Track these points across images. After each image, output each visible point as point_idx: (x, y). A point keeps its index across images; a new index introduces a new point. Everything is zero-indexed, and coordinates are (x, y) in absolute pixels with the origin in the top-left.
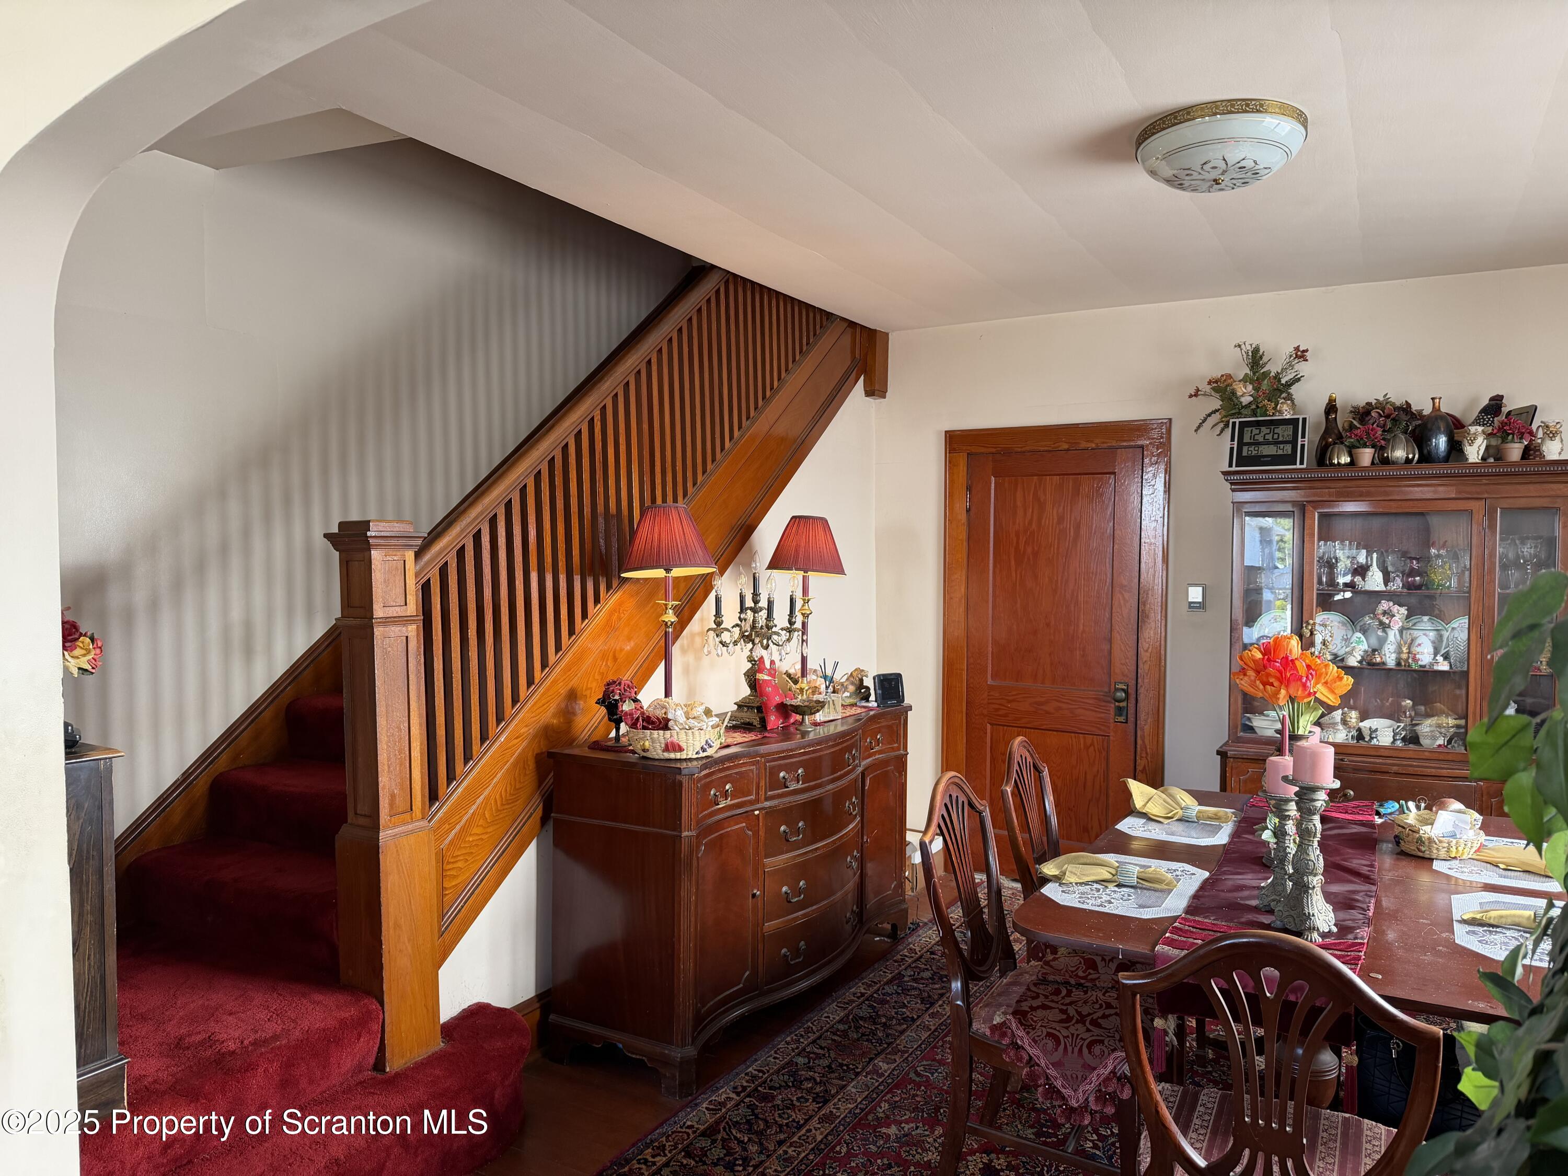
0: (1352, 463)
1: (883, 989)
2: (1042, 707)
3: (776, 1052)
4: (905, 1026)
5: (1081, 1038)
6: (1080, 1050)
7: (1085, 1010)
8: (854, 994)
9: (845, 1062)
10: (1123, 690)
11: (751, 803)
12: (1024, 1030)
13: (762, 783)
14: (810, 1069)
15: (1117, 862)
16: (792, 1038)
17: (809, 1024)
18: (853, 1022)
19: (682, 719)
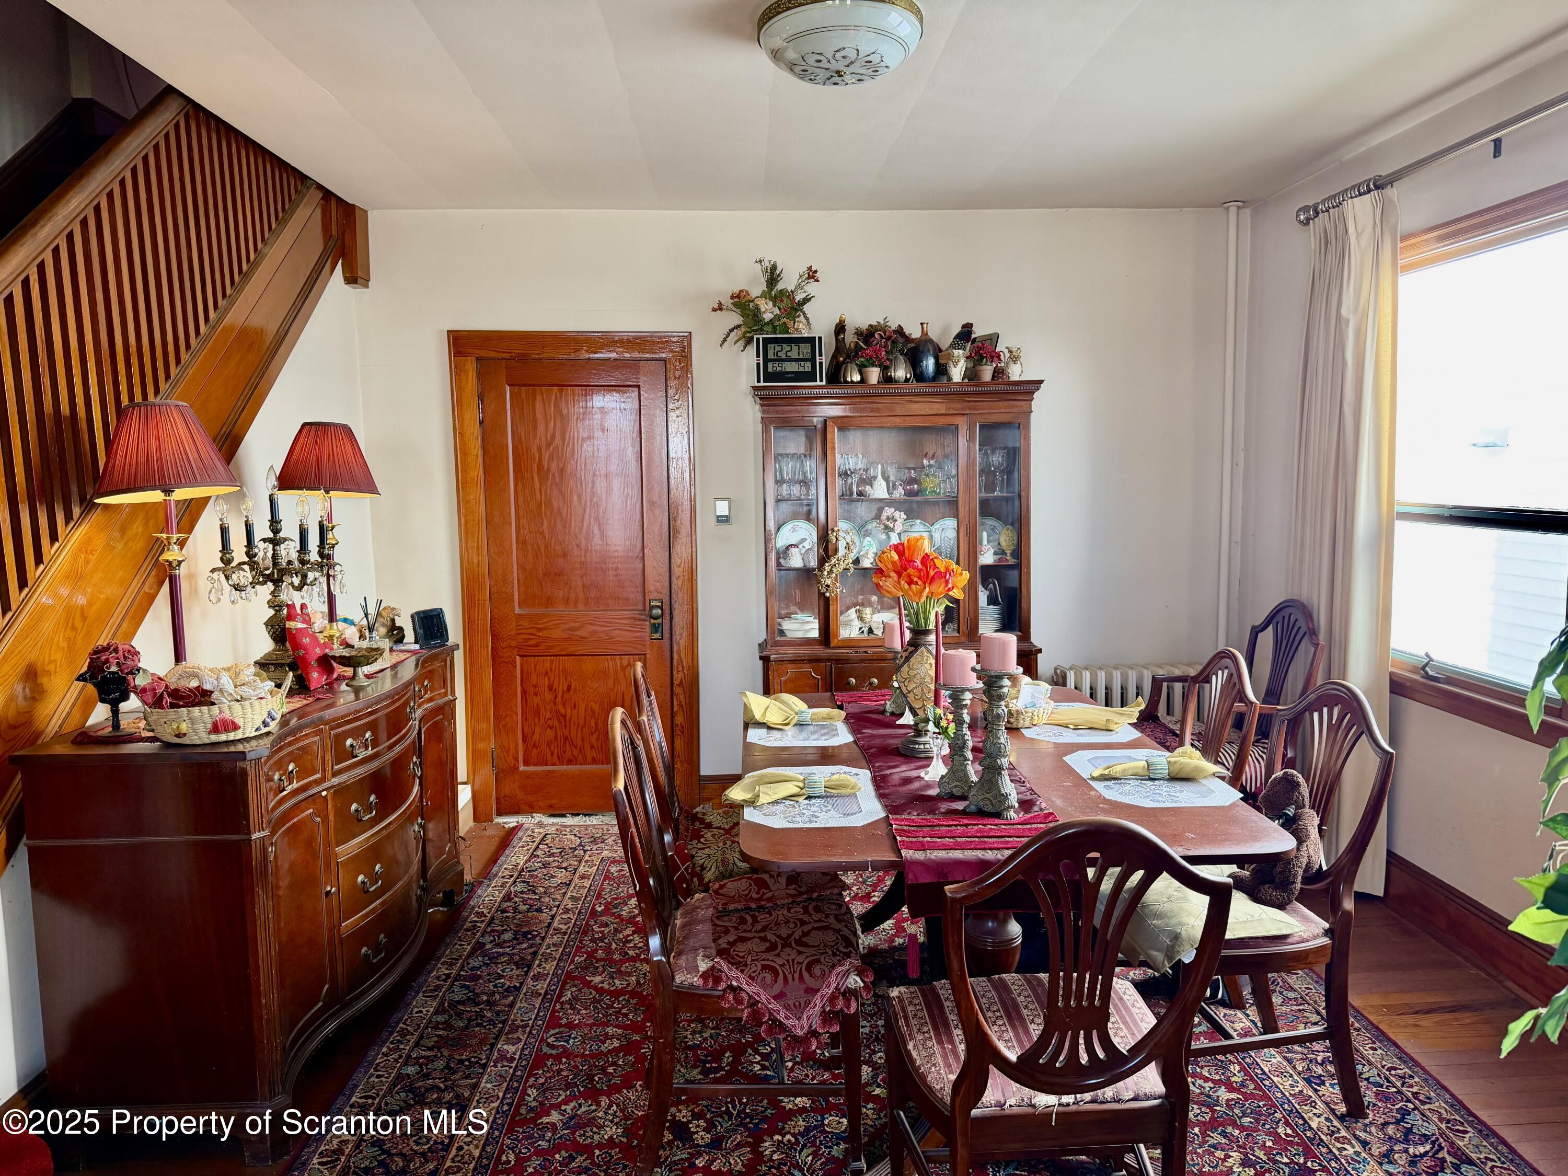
0: (863, 381)
1: (468, 964)
2: (577, 633)
3: (376, 1070)
4: (512, 998)
5: (798, 963)
6: (801, 977)
7: (784, 932)
8: (438, 978)
9: (464, 1057)
10: (658, 607)
11: (317, 782)
12: (737, 968)
13: (328, 757)
14: (427, 1076)
15: (801, 774)
16: (388, 1047)
17: (401, 1025)
18: (452, 1009)
19: (230, 688)
